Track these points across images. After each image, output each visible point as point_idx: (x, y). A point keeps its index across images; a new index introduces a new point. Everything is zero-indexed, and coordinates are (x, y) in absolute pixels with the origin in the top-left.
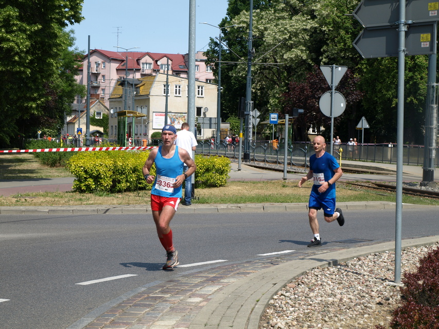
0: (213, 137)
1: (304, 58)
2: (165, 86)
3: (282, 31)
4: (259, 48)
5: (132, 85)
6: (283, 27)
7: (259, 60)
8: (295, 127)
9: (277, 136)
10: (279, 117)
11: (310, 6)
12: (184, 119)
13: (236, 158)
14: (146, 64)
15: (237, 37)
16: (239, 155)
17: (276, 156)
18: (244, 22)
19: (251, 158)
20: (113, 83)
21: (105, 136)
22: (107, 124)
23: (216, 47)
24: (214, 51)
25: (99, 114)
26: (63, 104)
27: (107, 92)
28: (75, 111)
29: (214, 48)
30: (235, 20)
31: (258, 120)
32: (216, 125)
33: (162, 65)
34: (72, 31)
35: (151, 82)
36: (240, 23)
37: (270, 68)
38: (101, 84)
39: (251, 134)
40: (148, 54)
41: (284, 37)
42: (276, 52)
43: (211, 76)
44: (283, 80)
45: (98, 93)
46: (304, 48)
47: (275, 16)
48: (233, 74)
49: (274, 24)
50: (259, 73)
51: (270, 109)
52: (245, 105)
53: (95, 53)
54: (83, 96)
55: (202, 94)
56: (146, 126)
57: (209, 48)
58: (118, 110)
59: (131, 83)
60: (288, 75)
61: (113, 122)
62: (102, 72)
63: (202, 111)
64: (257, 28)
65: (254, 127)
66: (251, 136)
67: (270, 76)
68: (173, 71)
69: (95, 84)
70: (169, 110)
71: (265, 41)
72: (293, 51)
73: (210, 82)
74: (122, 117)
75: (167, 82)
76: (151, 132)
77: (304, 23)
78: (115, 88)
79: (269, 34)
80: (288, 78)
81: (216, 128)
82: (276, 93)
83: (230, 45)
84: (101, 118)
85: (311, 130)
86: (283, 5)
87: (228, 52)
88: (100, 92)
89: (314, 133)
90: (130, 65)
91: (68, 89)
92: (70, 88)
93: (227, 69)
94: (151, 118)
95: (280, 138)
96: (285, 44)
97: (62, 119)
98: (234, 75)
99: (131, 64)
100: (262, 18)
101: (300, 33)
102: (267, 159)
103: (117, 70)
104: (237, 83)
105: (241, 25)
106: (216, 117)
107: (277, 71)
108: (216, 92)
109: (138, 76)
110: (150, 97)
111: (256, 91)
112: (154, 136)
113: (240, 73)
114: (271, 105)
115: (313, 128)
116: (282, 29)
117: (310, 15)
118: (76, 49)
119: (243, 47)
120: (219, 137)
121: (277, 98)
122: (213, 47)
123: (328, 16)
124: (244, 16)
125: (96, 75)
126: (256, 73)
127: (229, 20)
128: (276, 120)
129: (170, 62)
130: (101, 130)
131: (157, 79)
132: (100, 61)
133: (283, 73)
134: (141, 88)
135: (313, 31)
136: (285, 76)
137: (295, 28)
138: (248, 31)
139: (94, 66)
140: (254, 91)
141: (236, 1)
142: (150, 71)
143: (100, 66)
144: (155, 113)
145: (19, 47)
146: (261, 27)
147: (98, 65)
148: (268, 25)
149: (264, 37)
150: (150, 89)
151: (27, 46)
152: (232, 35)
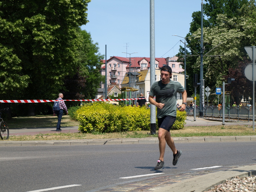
1: (237, 55)
3: (223, 39)
5: (134, 76)
6: (223, 37)
8: (232, 97)
9: (221, 102)
11: (240, 24)
15: (196, 44)
18: (200, 35)
20: (124, 74)
23: (183, 51)
24: (182, 54)
25: (116, 94)
26: (92, 87)
28: (101, 93)
29: (182, 52)
30: (194, 34)
31: (209, 93)
34: (97, 44)
35: (145, 74)
36: (197, 35)
38: (117, 76)
40: (145, 58)
42: (220, 52)
44: (225, 69)
45: (116, 82)
46: (237, 49)
47: (219, 31)
49: (218, 35)
50: (210, 66)
51: (217, 87)
53: (114, 59)
55: (176, 80)
57: (179, 52)
59: (134, 74)
60: (227, 66)
62: (118, 70)
64: (207, 38)
66: (204, 101)
67: (216, 67)
69: (114, 78)
71: (212, 46)
72: (230, 51)
73: (181, 73)
77: (236, 34)
78: (125, 78)
79: (214, 42)
80: (228, 68)
82: (220, 77)
83: (192, 49)
84: (117, 96)
85: (243, 100)
86: (224, 24)
87: (191, 54)
88: (116, 81)
89: (245, 102)
90: (134, 65)
92: (96, 77)
93: (190, 64)
94: (146, 95)
96: (225, 47)
98: (195, 67)
100: (211, 32)
101: (234, 40)
103: (127, 68)
104: (196, 73)
105: (198, 37)
107: (221, 64)
109: (139, 70)
110: (145, 82)
111: (208, 77)
113: (198, 65)
114: (217, 85)
115: (244, 99)
116: (223, 38)
117: (241, 29)
118: (99, 54)
122: (182, 51)
123: (250, 29)
124: (200, 31)
125: (114, 72)
126: (208, 65)
127: (191, 34)
128: (220, 92)
129: (158, 63)
130: (117, 103)
132: (116, 63)
133: (224, 65)
134: (139, 77)
135: (242, 38)
136: (225, 67)
137: (231, 37)
139: (113, 66)
140: (207, 77)
141: (195, 23)
142: (146, 68)
143: (117, 66)
144: (148, 92)
145: (45, 39)
146: (210, 38)
147: (115, 65)
148: (215, 36)
149: (212, 43)
150: (145, 78)
151: (51, 39)
152: (193, 43)
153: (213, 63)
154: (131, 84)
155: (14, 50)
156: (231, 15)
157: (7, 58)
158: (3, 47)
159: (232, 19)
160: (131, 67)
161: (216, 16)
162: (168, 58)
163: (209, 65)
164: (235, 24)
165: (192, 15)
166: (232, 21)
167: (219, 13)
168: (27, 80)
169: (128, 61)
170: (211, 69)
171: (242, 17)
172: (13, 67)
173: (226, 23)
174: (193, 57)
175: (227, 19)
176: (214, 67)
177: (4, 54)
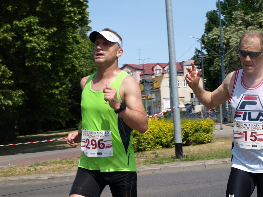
0: (202, 111)
2: (169, 81)
5: (149, 83)
6: (241, 35)
11: (258, 20)
12: (183, 101)
13: (219, 122)
14: (158, 70)
15: (212, 45)
16: (220, 120)
18: (216, 35)
19: (228, 121)
23: (199, 53)
29: (198, 55)
30: (210, 34)
33: (167, 70)
35: (160, 80)
36: (213, 35)
40: (158, 64)
47: (236, 29)
49: (236, 34)
50: (229, 67)
53: (126, 67)
56: (159, 108)
57: (195, 54)
59: (148, 81)
64: (225, 38)
71: (230, 46)
76: (163, 111)
79: (232, 41)
83: (208, 51)
86: (240, 22)
93: (207, 66)
94: (162, 103)
98: (212, 69)
100: (227, 31)
103: (141, 75)
105: (214, 37)
108: (202, 83)
109: (153, 77)
110: (161, 89)
113: (216, 67)
117: (260, 25)
122: (197, 54)
124: (216, 31)
127: (206, 35)
131: (164, 77)
132: (129, 71)
134: (155, 84)
138: (219, 40)
141: (209, 23)
142: (160, 74)
144: (164, 99)
146: (227, 37)
148: (232, 35)
149: (230, 43)
150: (160, 84)
152: (209, 44)
153: (232, 63)
154: (146, 92)
156: (248, 11)
159: (250, 16)
160: (145, 74)
161: (231, 13)
162: (183, 62)
163: (227, 66)
164: (253, 20)
165: (206, 15)
166: (250, 17)
167: (235, 10)
169: (142, 68)
170: (230, 70)
171: (260, 13)
173: (243, 20)
174: (210, 59)
175: (244, 16)
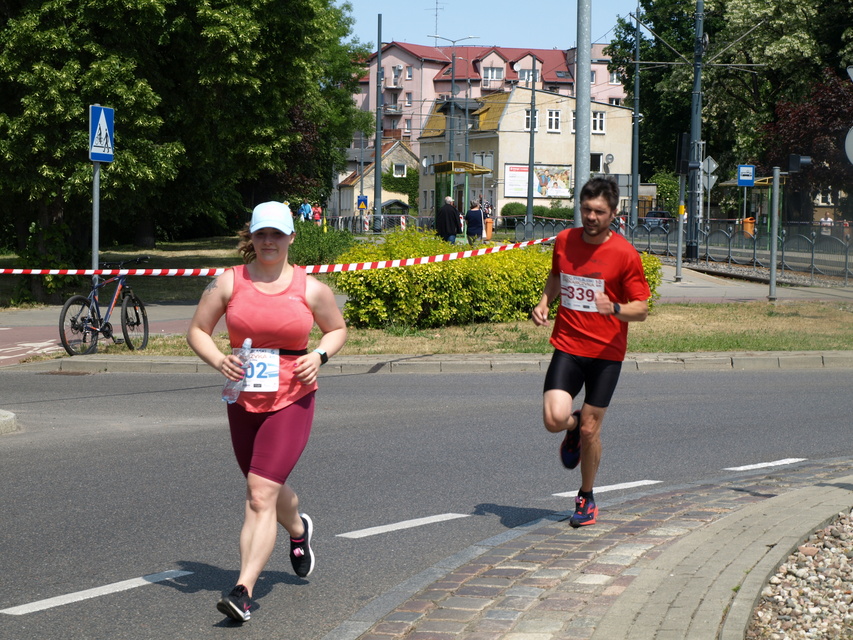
0: (624, 213)
1: (805, 54)
2: (528, 112)
4: (717, 34)
5: (464, 110)
7: (716, 59)
8: (788, 191)
9: (753, 210)
10: (757, 174)
12: (565, 177)
13: (671, 255)
14: (492, 69)
15: (671, 14)
16: (677, 249)
17: (752, 251)
19: (700, 254)
20: (427, 108)
21: (411, 211)
22: (416, 188)
23: (629, 34)
24: (626, 45)
25: (400, 168)
27: (415, 124)
28: (354, 162)
29: (625, 38)
31: (714, 178)
32: (630, 189)
33: (523, 71)
34: (348, 7)
35: (501, 105)
37: (736, 75)
38: (404, 109)
39: (701, 207)
40: (495, 50)
41: (765, 11)
42: (749, 41)
43: (619, 91)
44: (763, 97)
45: (398, 127)
46: (806, 37)
48: (662, 87)
50: (716, 85)
51: (737, 155)
52: (690, 147)
53: (393, 51)
54: (368, 133)
55: (601, 129)
56: (492, 192)
57: (615, 37)
58: (437, 161)
59: (462, 107)
60: (773, 88)
61: (427, 184)
62: (406, 86)
63: (602, 160)
65: (705, 194)
66: (701, 211)
68: (545, 83)
69: (392, 111)
70: (536, 160)
71: (727, 21)
72: (785, 41)
73: (617, 103)
74: (444, 175)
75: (533, 104)
76: (501, 204)
78: (431, 118)
79: (734, 7)
80: (774, 95)
81: (630, 195)
83: (656, 31)
84: (405, 176)
85: (819, 197)
87: (653, 44)
88: (401, 125)
89: (825, 204)
90: (459, 73)
91: (340, 119)
92: (343, 119)
93: (650, 78)
94: (500, 176)
95: (758, 214)
96: (767, 27)
97: (328, 179)
98: (666, 89)
99: (462, 70)
101: (798, 3)
102: (733, 257)
103: (435, 82)
104: (671, 106)
106: (629, 172)
107: (751, 81)
108: (629, 124)
109: (475, 92)
110: (500, 134)
111: (709, 121)
112: (506, 211)
113: (676, 85)
114: (738, 148)
115: (825, 194)
118: (355, 42)
119: (684, 33)
120: (635, 213)
121: (752, 135)
122: (623, 36)
125: (395, 93)
126: (709, 85)
128: (750, 178)
129: (539, 65)
130: (405, 199)
131: (513, 98)
132: (402, 65)
133: (762, 83)
134: (481, 116)
136: (767, 91)
139: (390, 75)
140: (705, 120)
142: (499, 84)
143: (402, 74)
144: (508, 167)
145: (237, 35)
147: (398, 72)
149: (726, 13)
150: (499, 118)
151: (252, 33)
152: (662, 9)
153: (727, 75)
154: (454, 141)
155: (138, 64)
157: (120, 91)
158: (105, 57)
162: (574, 49)
163: (712, 82)
168: (176, 158)
169: (441, 57)
172: (136, 117)
176: (728, 91)
177: (109, 77)
